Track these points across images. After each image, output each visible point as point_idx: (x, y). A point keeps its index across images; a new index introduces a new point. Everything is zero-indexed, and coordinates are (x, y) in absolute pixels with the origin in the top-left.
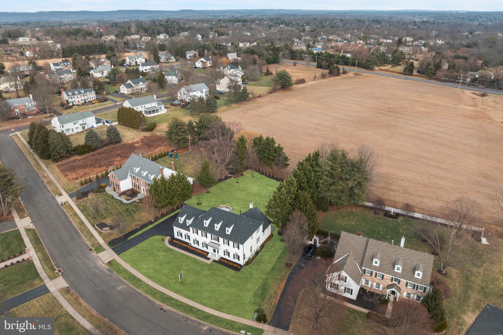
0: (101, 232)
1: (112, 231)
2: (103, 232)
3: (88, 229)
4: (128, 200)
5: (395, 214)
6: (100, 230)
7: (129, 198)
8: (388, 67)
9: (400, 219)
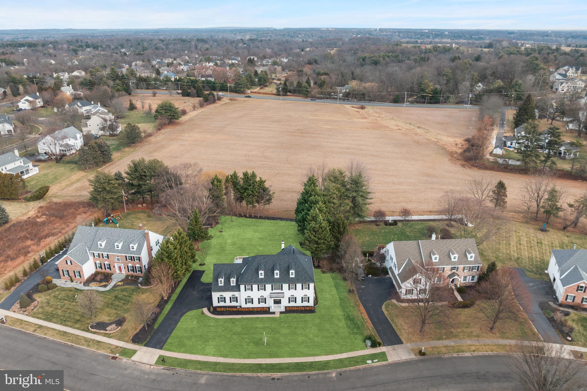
0: (106, 334)
1: (123, 327)
2: (111, 332)
3: (84, 337)
4: (105, 286)
5: (393, 222)
6: (102, 331)
7: (104, 283)
8: (257, 89)
9: (400, 224)
